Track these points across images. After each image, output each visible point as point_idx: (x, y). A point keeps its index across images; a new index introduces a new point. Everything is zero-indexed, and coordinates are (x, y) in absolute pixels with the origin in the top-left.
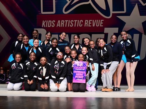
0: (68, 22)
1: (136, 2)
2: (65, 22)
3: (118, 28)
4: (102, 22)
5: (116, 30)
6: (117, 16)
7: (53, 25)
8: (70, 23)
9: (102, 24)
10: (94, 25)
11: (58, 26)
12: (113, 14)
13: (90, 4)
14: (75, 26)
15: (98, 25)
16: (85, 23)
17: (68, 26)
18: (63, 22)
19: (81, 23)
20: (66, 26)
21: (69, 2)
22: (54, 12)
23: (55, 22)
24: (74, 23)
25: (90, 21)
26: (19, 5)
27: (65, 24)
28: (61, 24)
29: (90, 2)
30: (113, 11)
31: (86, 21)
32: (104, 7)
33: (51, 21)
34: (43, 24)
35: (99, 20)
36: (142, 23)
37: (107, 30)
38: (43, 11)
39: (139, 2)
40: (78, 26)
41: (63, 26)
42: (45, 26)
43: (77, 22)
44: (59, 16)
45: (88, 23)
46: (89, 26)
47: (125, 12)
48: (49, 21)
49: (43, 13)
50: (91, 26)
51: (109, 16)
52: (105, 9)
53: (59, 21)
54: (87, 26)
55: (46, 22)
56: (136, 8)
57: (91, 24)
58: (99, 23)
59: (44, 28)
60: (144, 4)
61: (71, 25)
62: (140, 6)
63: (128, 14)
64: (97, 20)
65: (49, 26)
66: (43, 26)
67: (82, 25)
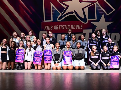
0: (60, 27)
1: (103, 13)
2: (59, 26)
3: (91, 30)
4: (82, 26)
5: (90, 31)
6: (92, 22)
7: (51, 29)
8: (62, 27)
9: (82, 28)
10: (77, 28)
11: (55, 29)
12: (88, 21)
13: (74, 15)
14: (65, 29)
15: (79, 28)
16: (71, 27)
17: (61, 29)
18: (57, 26)
19: (69, 27)
20: (59, 29)
21: (61, 14)
22: (52, 20)
23: (52, 26)
24: (64, 27)
25: (74, 25)
26: (30, 16)
27: (59, 28)
28: (56, 27)
29: (74, 14)
30: (89, 19)
31: (72, 25)
32: (83, 17)
33: (50, 26)
34: (45, 28)
35: (80, 25)
36: (107, 26)
37: (85, 31)
38: (45, 20)
39: (105, 13)
40: (67, 29)
41: (58, 29)
42: (46, 29)
43: (66, 26)
44: (55, 23)
45: (73, 27)
46: (74, 29)
47: (96, 19)
48: (49, 26)
49: (45, 21)
50: (75, 29)
51: (86, 22)
52: (83, 18)
53: (55, 26)
54: (72, 29)
55: (47, 27)
56: (103, 17)
57: (75, 28)
58: (80, 27)
59: (45, 30)
60: (108, 15)
61: (63, 28)
62: (105, 16)
63: (98, 20)
64: (79, 25)
65: (49, 29)
66: (45, 29)
67: (69, 28)
